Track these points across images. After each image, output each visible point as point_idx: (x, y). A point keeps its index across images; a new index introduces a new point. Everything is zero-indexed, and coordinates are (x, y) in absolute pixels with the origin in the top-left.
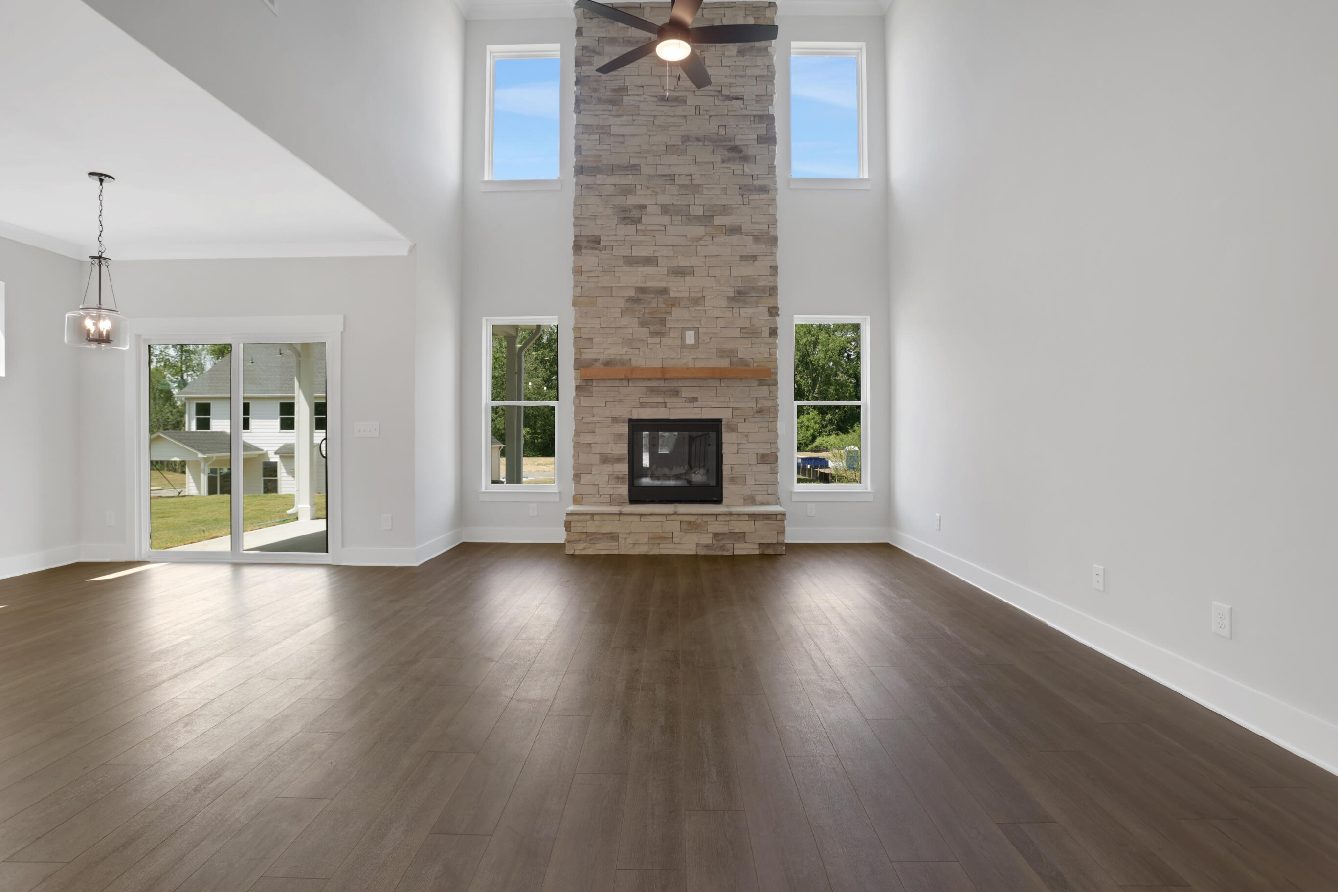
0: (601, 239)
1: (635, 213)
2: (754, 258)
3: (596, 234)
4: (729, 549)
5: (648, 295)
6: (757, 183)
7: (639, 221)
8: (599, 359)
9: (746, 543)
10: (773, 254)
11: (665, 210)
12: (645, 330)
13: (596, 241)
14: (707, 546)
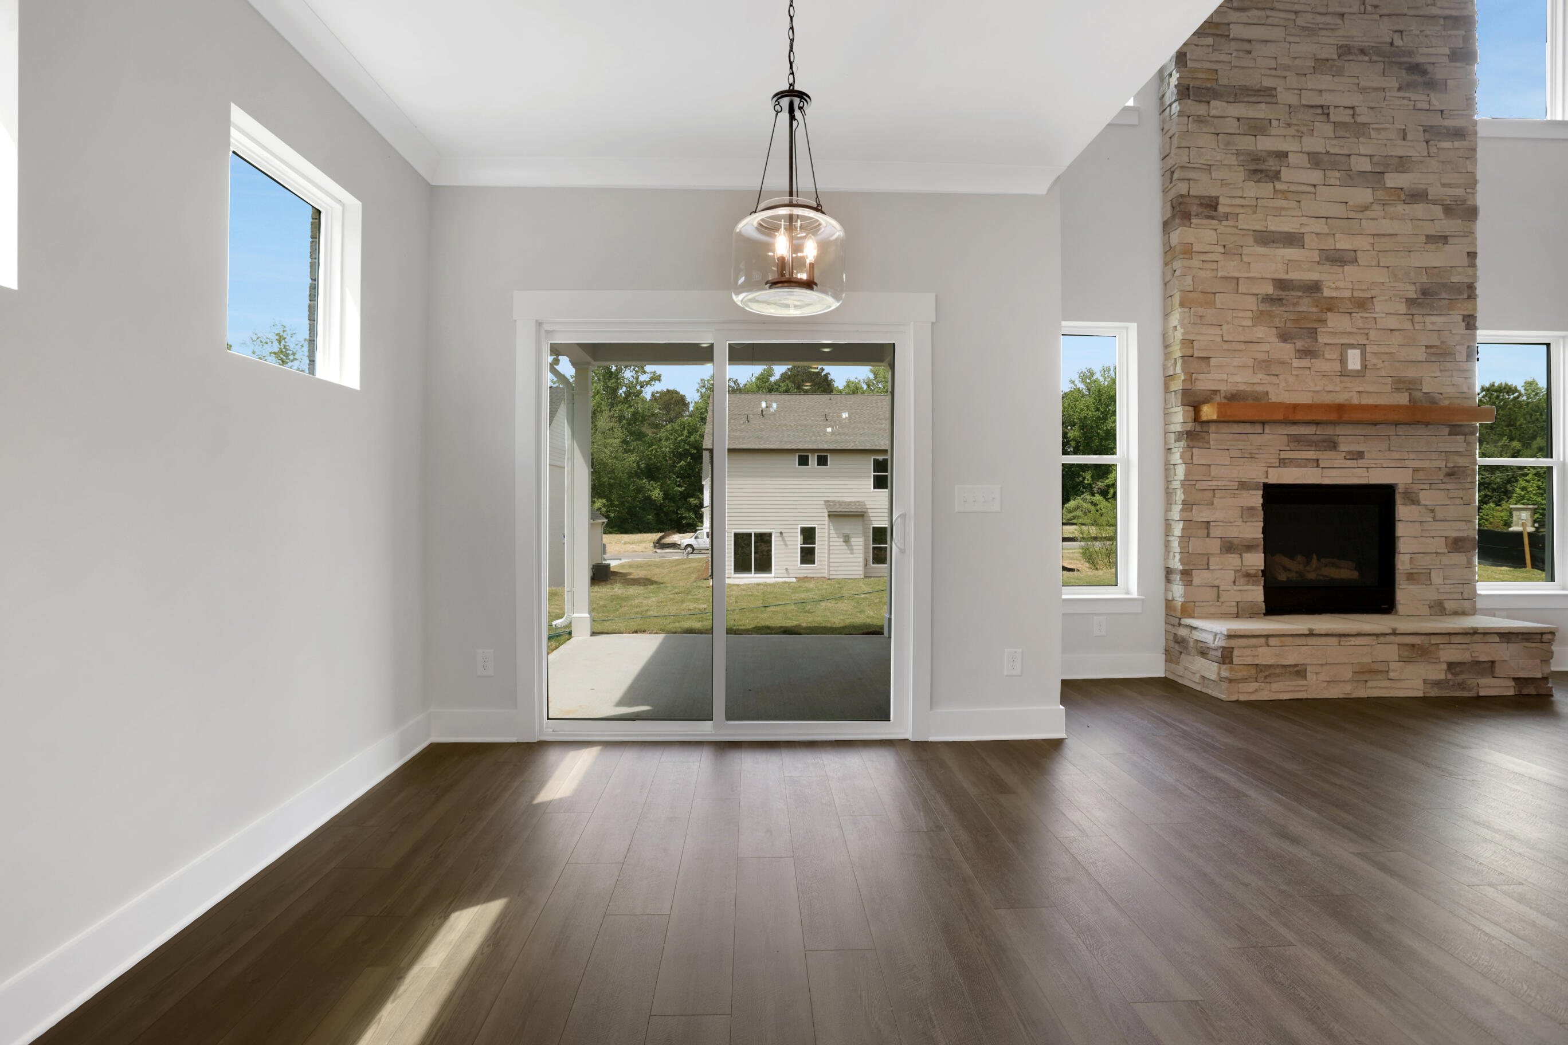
0: (1220, 203)
1: (1271, 164)
2: (1444, 239)
3: (1213, 195)
4: (1473, 688)
5: (1292, 293)
6: (1449, 123)
7: (1276, 176)
8: (1219, 391)
9: (1493, 677)
10: (1471, 233)
11: (1316, 160)
12: (1288, 347)
13: (1211, 205)
14: (1437, 684)
